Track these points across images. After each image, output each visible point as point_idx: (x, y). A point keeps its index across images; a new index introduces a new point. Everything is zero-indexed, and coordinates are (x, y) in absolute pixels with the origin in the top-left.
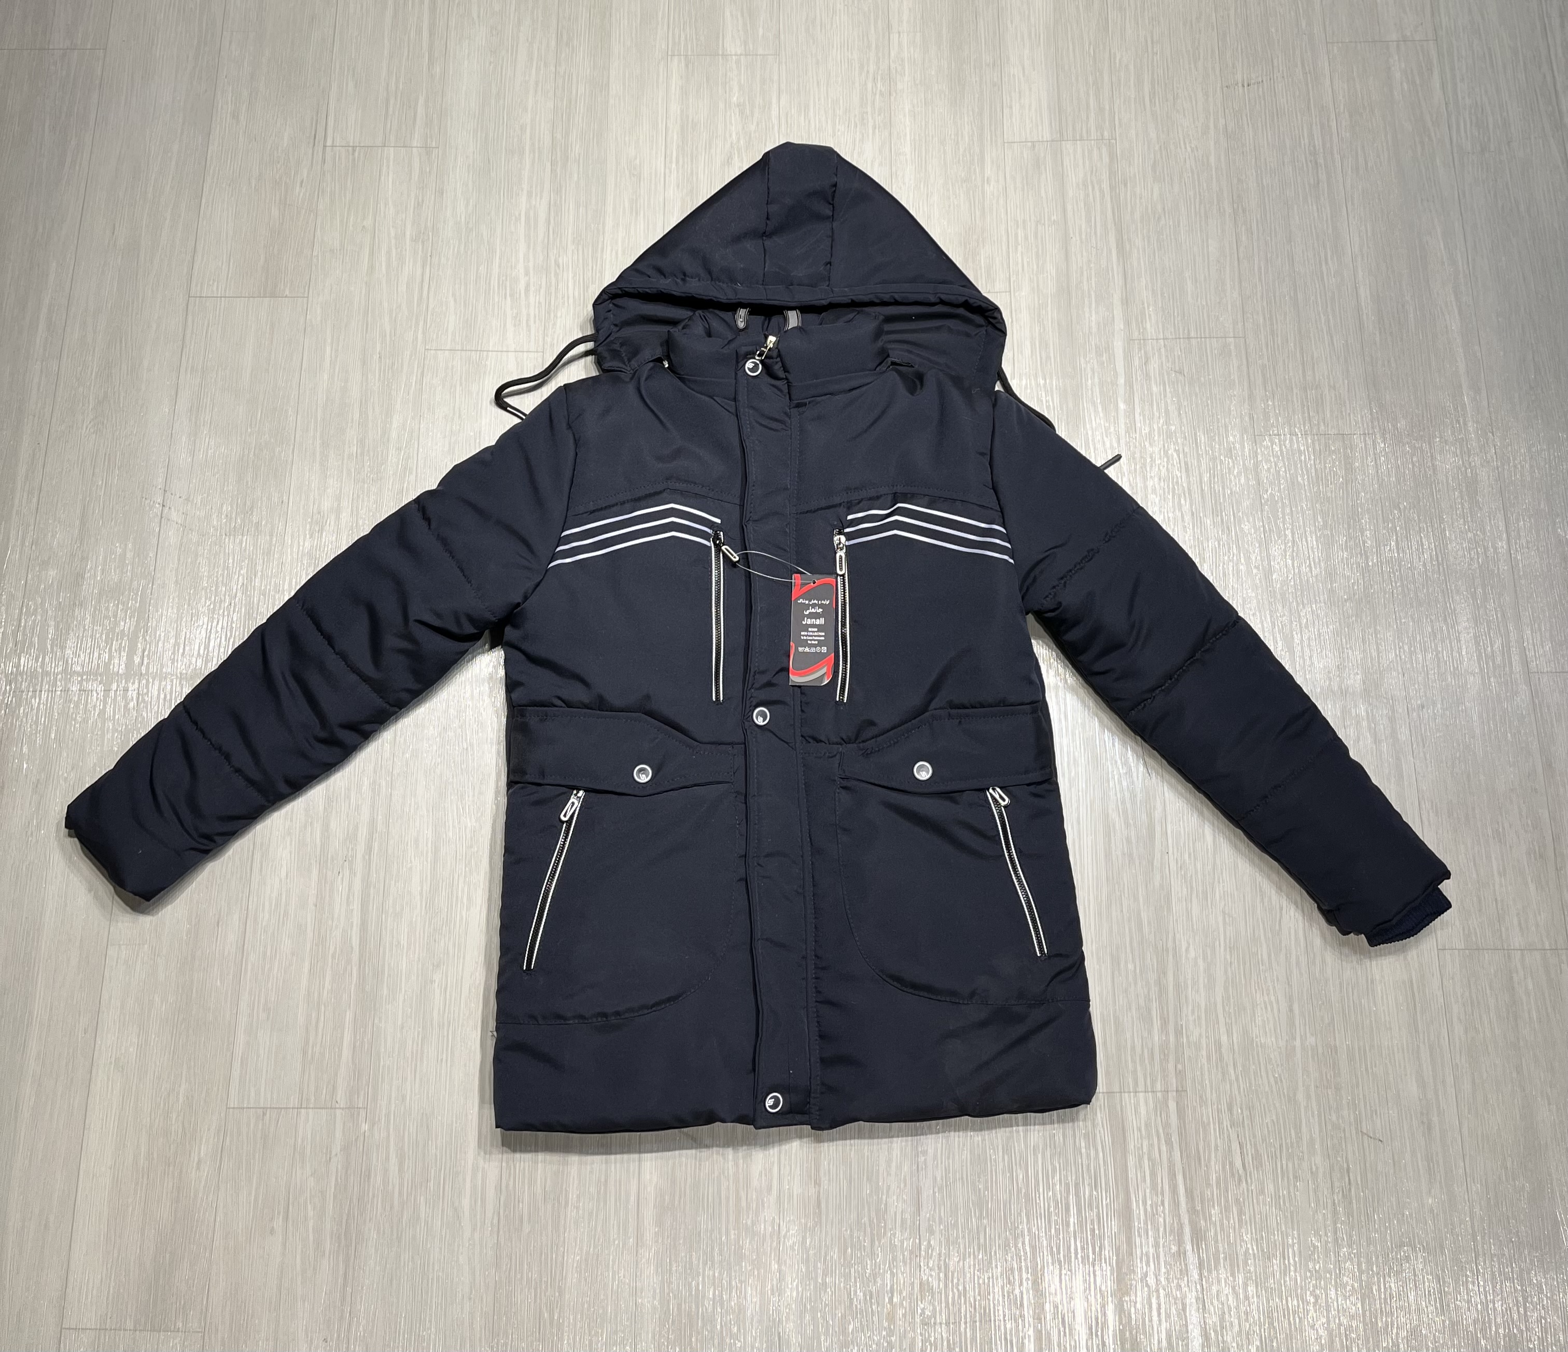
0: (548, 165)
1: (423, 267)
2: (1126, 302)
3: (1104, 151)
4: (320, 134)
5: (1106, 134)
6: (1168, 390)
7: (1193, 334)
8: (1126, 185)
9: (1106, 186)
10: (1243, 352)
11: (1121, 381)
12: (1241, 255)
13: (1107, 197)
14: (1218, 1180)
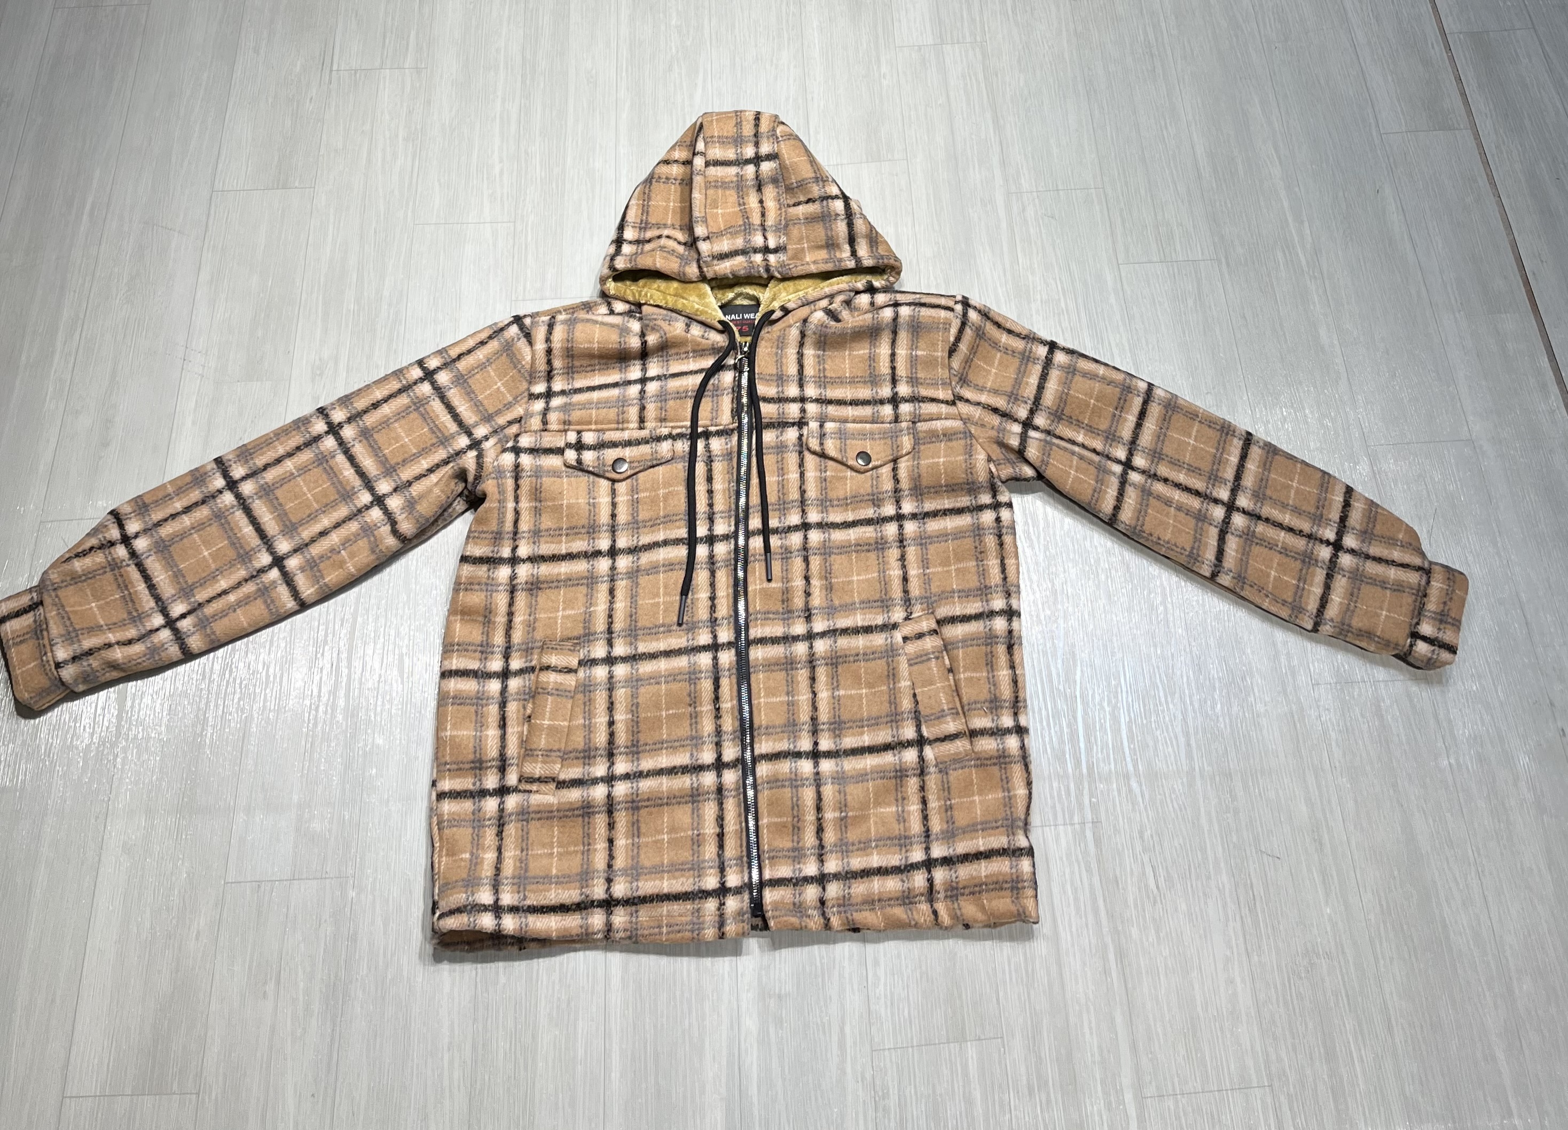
0: (519, 78)
1: (413, 160)
2: (1003, 163)
3: (977, 50)
4: (328, 61)
5: (978, 39)
6: (1043, 231)
7: (1060, 187)
8: (997, 75)
9: (981, 76)
10: (1104, 200)
11: (1004, 225)
12: (1095, 125)
13: (983, 85)
14: (1135, 900)
